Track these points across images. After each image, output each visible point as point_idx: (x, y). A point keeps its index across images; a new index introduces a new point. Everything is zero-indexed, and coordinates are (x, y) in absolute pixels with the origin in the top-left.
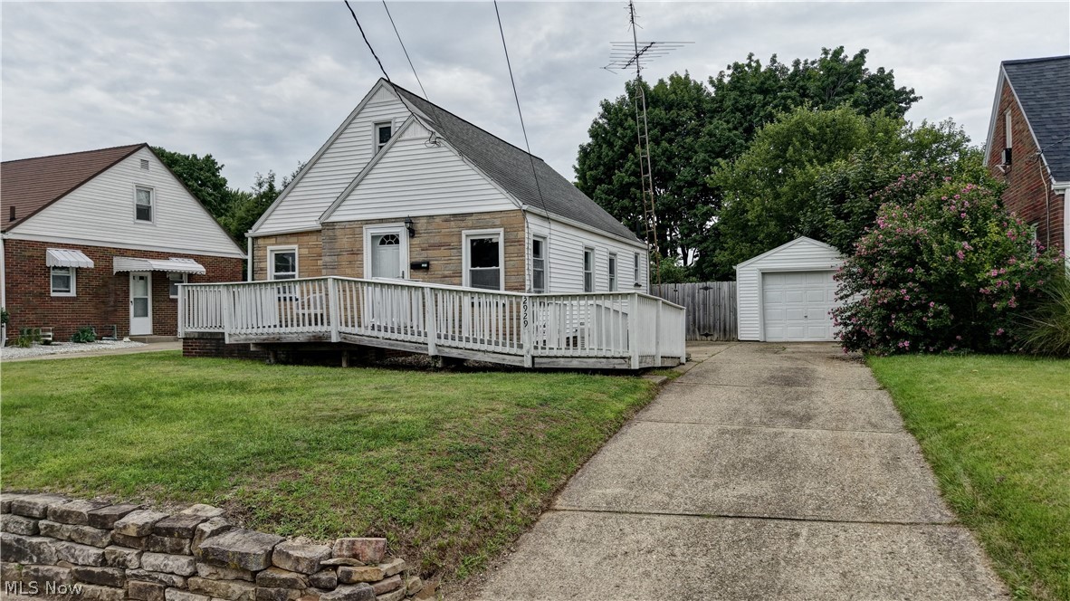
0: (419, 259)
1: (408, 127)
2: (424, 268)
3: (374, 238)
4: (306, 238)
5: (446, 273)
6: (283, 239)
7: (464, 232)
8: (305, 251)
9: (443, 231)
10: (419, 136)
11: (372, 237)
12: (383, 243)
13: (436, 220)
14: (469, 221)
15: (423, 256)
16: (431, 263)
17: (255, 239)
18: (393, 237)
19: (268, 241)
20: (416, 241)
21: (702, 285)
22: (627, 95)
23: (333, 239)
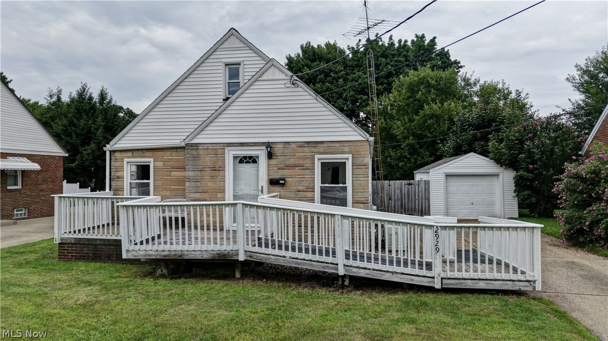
0: (276, 176)
1: (267, 70)
2: (281, 184)
3: (235, 158)
4: (160, 153)
5: (300, 188)
6: (140, 153)
7: (317, 157)
8: (160, 164)
9: (298, 154)
10: (277, 77)
11: (234, 157)
12: (241, 162)
13: (291, 146)
14: (321, 148)
15: (279, 174)
16: (287, 179)
17: (112, 152)
18: (250, 157)
19: (124, 154)
20: (273, 162)
21: (406, 182)
22: (301, 53)
23: (196, 158)
